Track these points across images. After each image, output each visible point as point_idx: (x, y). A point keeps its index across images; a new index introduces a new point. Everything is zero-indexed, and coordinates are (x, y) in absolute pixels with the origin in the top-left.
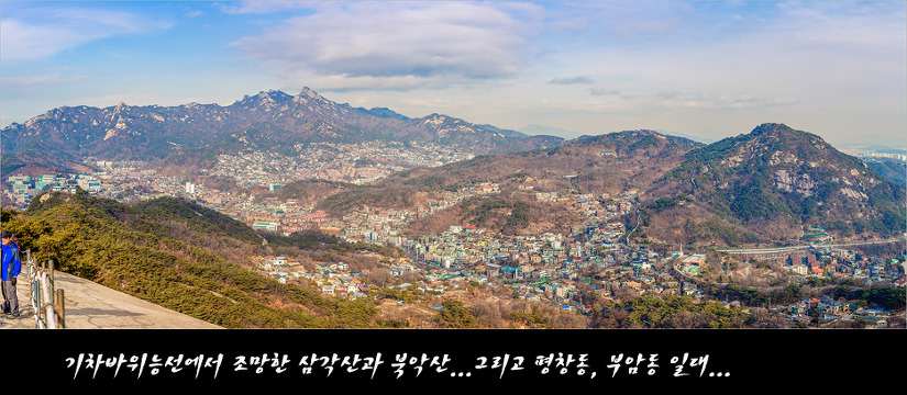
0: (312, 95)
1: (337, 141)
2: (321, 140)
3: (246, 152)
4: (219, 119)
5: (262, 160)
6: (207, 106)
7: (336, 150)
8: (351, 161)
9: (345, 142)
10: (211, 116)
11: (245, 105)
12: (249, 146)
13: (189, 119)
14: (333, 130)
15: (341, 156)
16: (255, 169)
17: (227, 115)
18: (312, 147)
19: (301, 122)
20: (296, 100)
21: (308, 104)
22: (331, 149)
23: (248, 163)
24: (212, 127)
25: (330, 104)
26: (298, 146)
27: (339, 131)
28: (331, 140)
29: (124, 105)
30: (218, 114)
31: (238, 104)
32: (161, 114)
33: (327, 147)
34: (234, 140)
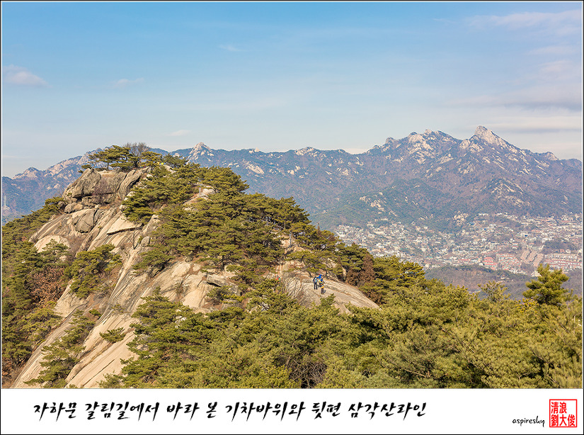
0: (489, 139)
1: (521, 212)
2: (496, 208)
3: (380, 224)
4: (346, 172)
5: (402, 236)
6: (329, 153)
7: (518, 225)
8: (537, 243)
9: (534, 213)
10: (334, 168)
11: (386, 154)
12: (385, 215)
13: (301, 172)
14: (517, 194)
15: (523, 234)
16: (388, 248)
17: (358, 168)
18: (481, 219)
19: (468, 180)
20: (464, 147)
21: (483, 154)
22: (510, 223)
23: (380, 239)
24: (335, 184)
25: (519, 154)
26: (461, 218)
27: (525, 196)
28: (511, 209)
29: (204, 148)
30: (345, 166)
31: (376, 151)
32: (260, 164)
33: (504, 220)
34: (363, 206)
